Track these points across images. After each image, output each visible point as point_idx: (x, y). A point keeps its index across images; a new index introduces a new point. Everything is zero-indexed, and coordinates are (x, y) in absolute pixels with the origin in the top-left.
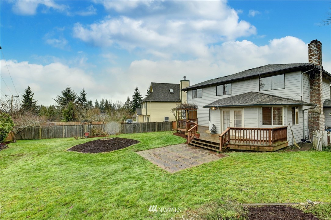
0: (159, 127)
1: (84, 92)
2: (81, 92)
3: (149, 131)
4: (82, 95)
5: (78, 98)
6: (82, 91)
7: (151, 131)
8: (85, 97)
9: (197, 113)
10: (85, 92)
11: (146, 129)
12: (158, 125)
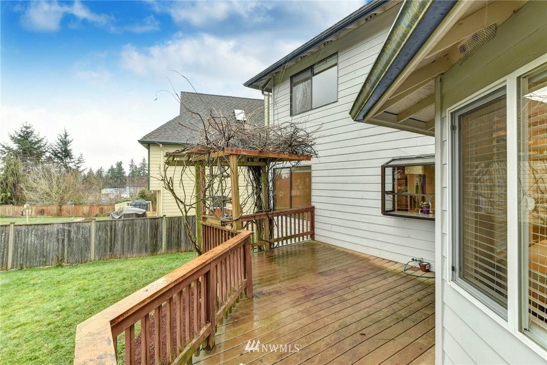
0: (174, 234)
1: (66, 136)
2: (59, 136)
3: (131, 249)
4: (61, 144)
5: (50, 150)
6: (62, 134)
7: (140, 251)
8: (69, 148)
9: (314, 180)
10: (67, 138)
11: (118, 245)
12: (170, 230)
